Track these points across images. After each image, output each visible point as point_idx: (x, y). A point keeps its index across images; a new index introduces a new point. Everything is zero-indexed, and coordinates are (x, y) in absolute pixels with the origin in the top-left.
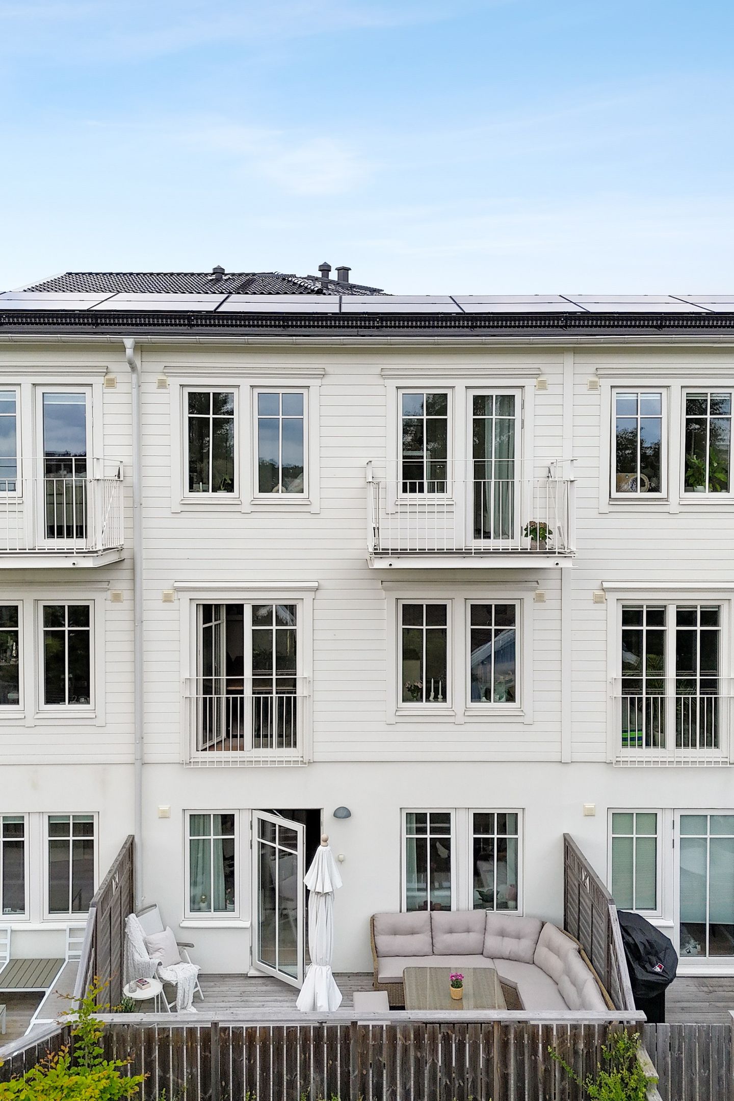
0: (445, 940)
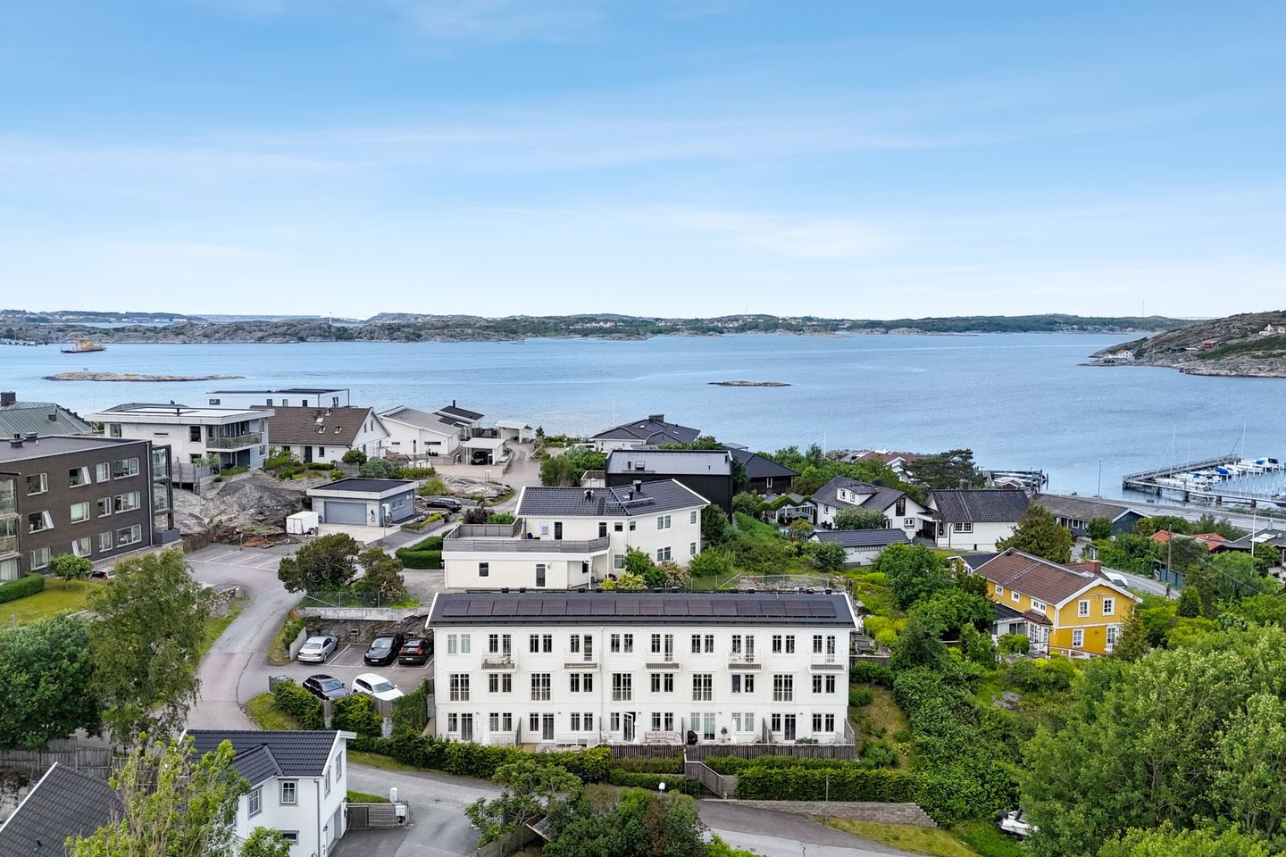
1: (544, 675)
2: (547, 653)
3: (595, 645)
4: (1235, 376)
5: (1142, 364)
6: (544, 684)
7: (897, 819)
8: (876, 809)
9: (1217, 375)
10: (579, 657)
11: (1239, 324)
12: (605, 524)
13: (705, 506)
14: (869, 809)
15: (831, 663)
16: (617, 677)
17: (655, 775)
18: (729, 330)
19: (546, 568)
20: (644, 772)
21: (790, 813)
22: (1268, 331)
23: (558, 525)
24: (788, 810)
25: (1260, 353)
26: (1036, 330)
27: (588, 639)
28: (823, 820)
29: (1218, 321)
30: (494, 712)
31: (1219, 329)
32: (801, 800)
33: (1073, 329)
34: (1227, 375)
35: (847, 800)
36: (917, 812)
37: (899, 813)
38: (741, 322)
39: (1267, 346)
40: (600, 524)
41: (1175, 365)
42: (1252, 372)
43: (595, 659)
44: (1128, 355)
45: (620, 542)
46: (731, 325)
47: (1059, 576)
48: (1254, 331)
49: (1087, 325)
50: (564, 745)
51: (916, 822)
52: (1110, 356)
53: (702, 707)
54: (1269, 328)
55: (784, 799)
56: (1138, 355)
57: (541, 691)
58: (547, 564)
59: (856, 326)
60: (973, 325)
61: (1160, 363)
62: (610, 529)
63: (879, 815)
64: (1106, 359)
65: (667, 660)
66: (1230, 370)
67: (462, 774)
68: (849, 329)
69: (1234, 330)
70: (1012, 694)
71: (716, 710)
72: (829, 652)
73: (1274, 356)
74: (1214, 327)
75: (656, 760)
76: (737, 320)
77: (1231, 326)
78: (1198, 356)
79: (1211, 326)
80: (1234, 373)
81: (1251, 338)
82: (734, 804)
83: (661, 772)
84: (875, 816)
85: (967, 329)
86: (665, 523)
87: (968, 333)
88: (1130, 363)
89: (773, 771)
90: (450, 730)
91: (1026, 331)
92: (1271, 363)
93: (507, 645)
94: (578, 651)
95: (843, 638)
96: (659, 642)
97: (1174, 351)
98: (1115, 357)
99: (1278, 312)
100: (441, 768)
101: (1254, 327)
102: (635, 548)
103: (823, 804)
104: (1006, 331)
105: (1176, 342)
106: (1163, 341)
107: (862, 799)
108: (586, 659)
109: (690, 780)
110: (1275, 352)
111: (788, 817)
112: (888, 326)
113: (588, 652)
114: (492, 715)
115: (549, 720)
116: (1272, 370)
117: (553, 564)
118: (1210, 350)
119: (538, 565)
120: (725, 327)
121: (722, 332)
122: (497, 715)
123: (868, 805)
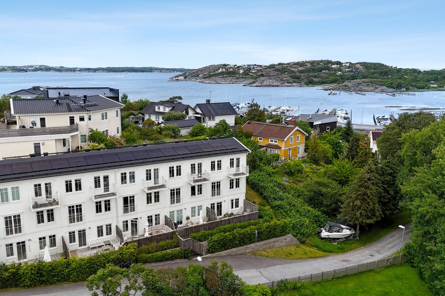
0: (153, 229)
1: (77, 206)
2: (79, 191)
3: (111, 181)
4: (216, 83)
5: (187, 80)
6: (77, 212)
7: (284, 244)
8: (275, 242)
9: (211, 83)
10: (101, 191)
11: (212, 68)
12: (73, 117)
13: (123, 107)
14: (272, 242)
15: (238, 172)
16: (126, 200)
17: (163, 252)
18: (30, 71)
19: (41, 145)
20: (156, 252)
21: (237, 254)
22: (220, 70)
23: (43, 120)
24: (236, 253)
25: (221, 76)
26: (146, 72)
27: (106, 178)
28: (253, 253)
29: (206, 67)
30: (42, 236)
31: (207, 69)
32: (242, 246)
33: (158, 71)
34: (213, 83)
35: (262, 240)
36: (292, 239)
37: (285, 241)
38: (34, 68)
39: (222, 74)
40: (70, 117)
41: (197, 81)
42: (220, 82)
43: (111, 190)
44: (182, 78)
45: (84, 127)
46: (30, 69)
47: (278, 128)
48: (217, 70)
49: (162, 70)
50: (96, 248)
51: (291, 244)
52: (177, 78)
53: (176, 207)
54: (221, 69)
55: (234, 247)
56: (185, 78)
57: (76, 216)
58: (41, 143)
59: (81, 70)
60: (125, 70)
61: (192, 80)
62: (77, 120)
63: (277, 244)
64: (176, 79)
65: (155, 184)
66: (214, 81)
67: (35, 286)
68: (80, 71)
69: (211, 70)
70: (285, 178)
71: (182, 207)
72: (237, 167)
73: (225, 77)
74: (206, 69)
75: (162, 243)
76: (32, 67)
77: (210, 68)
78: (203, 78)
79: (205, 69)
80: (215, 82)
81: (217, 72)
82: (210, 257)
83: (166, 249)
84: (275, 245)
85: (123, 71)
86: (105, 117)
87: (124, 72)
88: (183, 80)
89: (226, 234)
90: (8, 256)
91: (143, 72)
92: (225, 79)
93: (48, 191)
94: (99, 187)
95: (243, 158)
96: (150, 174)
97: (195, 76)
98: (178, 78)
99: (221, 64)
100: (17, 286)
101: (217, 69)
102: (94, 129)
103: (253, 245)
104: (137, 72)
105: (195, 74)
106: (191, 73)
107: (269, 238)
108: (105, 191)
109: (185, 250)
110: (225, 76)
111: (238, 256)
112: (95, 70)
113: (107, 186)
114: (40, 239)
115: (82, 234)
116: (225, 81)
117: (46, 142)
118: (206, 76)
119: (35, 144)
120: (28, 69)
121: (27, 71)
122: (44, 238)
123: (272, 240)
